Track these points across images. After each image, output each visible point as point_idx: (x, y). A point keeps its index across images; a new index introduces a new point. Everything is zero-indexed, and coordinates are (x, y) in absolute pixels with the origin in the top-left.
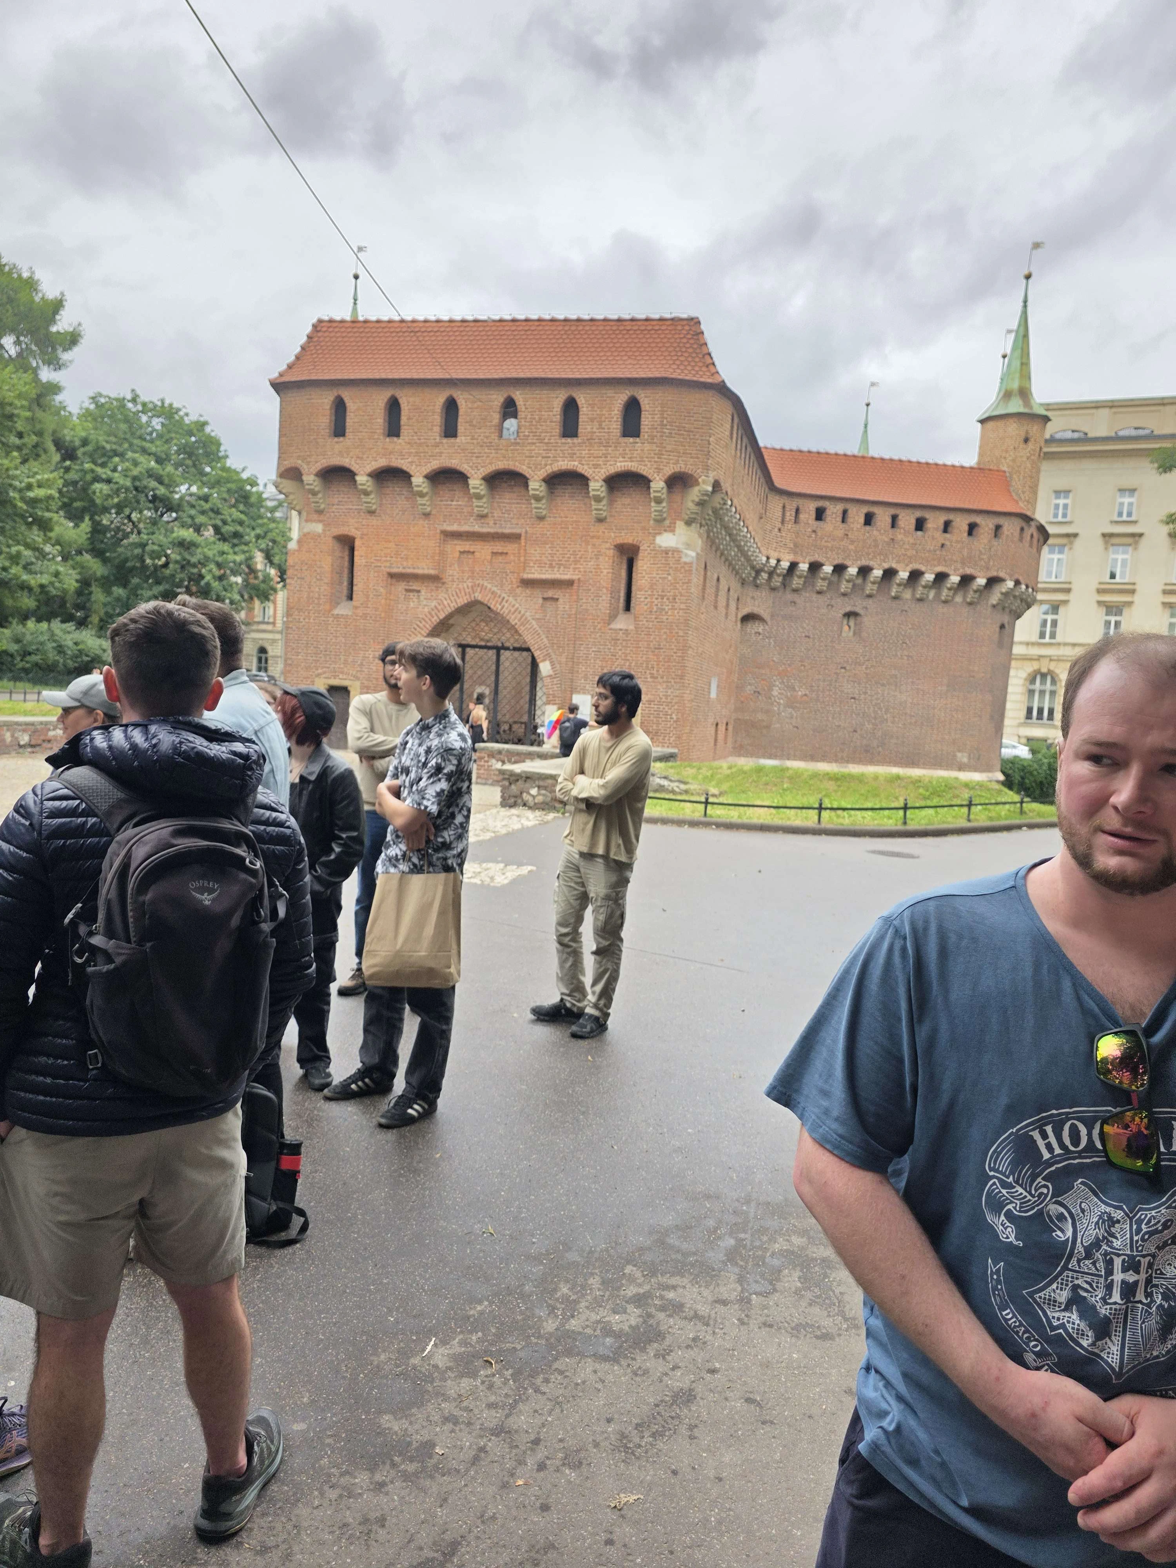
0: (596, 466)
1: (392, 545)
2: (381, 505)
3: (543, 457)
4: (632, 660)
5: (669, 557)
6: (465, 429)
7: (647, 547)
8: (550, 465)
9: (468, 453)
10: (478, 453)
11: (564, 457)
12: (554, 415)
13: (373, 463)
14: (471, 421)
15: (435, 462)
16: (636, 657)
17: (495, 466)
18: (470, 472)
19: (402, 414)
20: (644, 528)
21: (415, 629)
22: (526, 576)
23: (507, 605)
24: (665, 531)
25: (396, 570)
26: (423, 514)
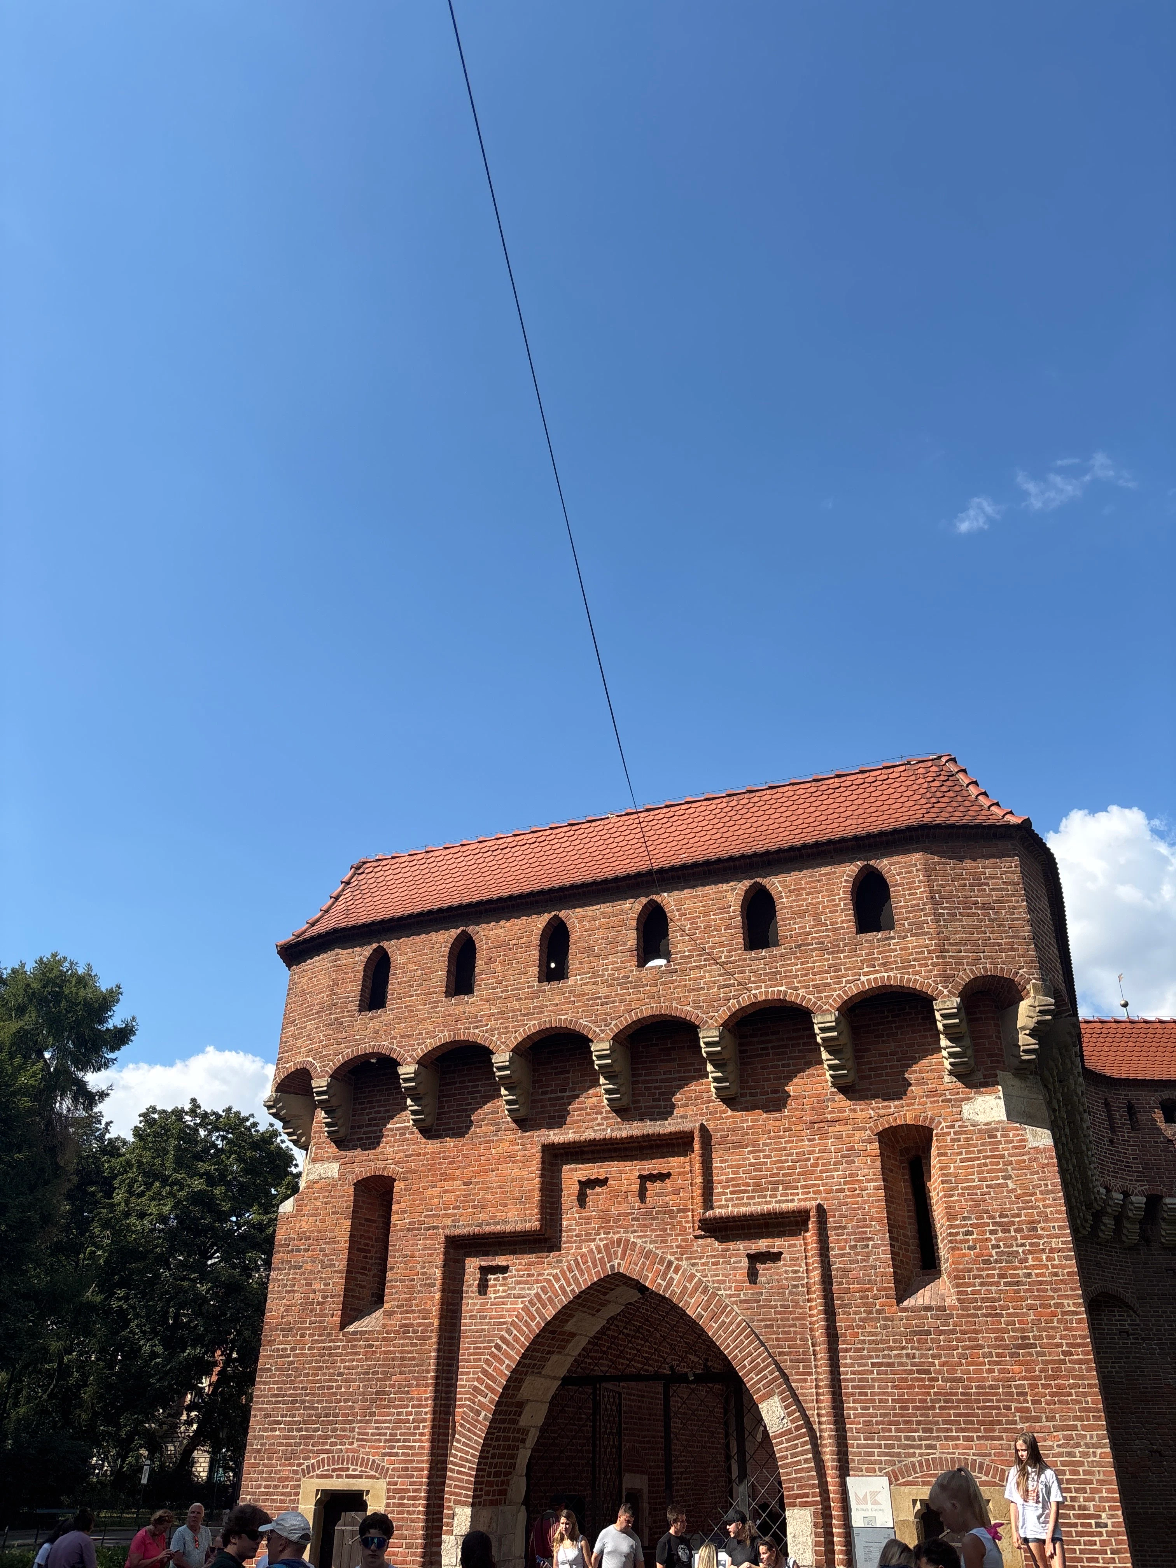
0: (820, 988)
1: (458, 1184)
2: (440, 1115)
3: (719, 987)
4: (970, 1379)
5: (1000, 1142)
6: (580, 963)
7: (947, 1127)
8: (734, 997)
9: (588, 1000)
10: (606, 997)
11: (760, 981)
12: (731, 918)
13: (428, 1041)
14: (591, 948)
15: (532, 1023)
16: (975, 1372)
17: (636, 1014)
18: (593, 1030)
19: (478, 958)
20: (932, 1093)
21: (497, 1346)
22: (710, 1213)
23: (677, 1278)
24: (978, 1092)
25: (462, 1231)
26: (513, 1120)
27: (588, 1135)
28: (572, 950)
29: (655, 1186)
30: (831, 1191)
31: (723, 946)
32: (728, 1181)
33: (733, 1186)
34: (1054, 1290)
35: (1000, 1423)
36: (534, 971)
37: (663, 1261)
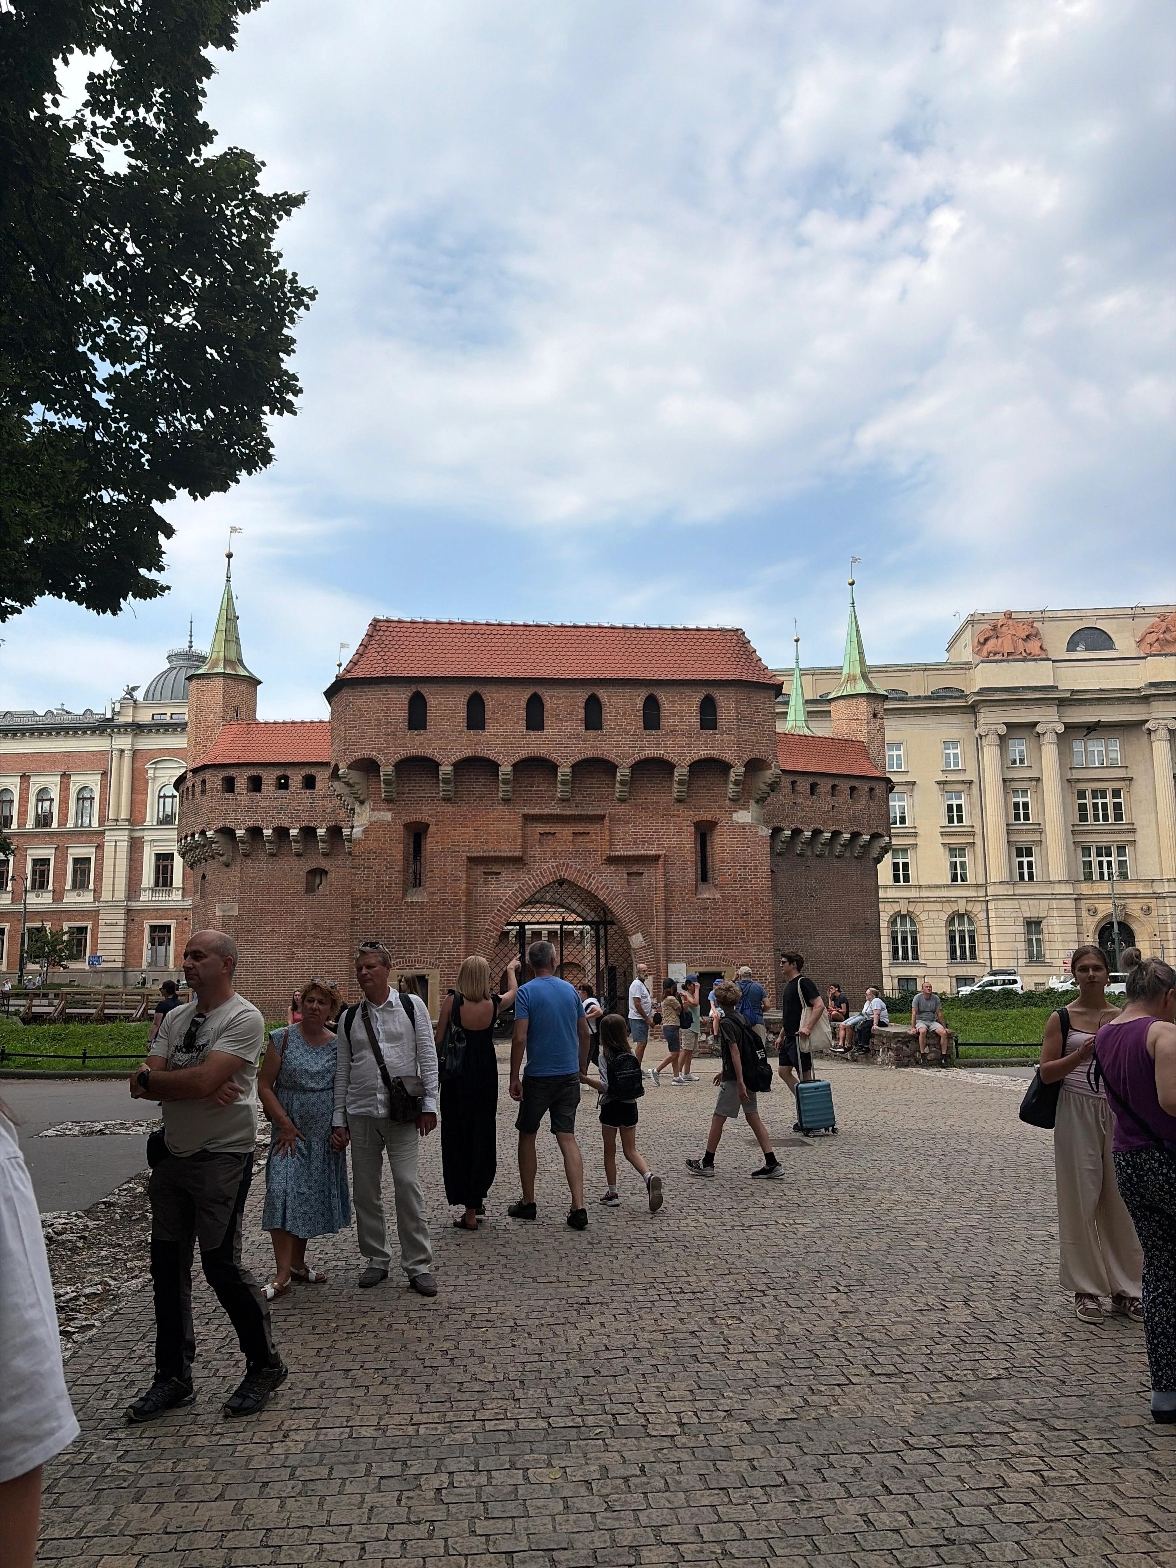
0: (681, 754)
1: (470, 830)
2: (456, 793)
3: (630, 747)
4: (723, 927)
5: (748, 832)
6: (552, 723)
7: (726, 823)
8: (637, 753)
9: (556, 744)
10: (566, 744)
11: (651, 747)
12: (637, 711)
13: (458, 753)
14: (557, 715)
15: (523, 752)
16: (725, 924)
17: (584, 755)
18: (560, 761)
19: (486, 709)
20: (720, 807)
21: (498, 910)
22: (612, 854)
23: (594, 882)
24: (740, 809)
25: (476, 854)
26: (503, 800)
27: (547, 811)
28: (546, 714)
29: (581, 838)
30: (670, 847)
31: (633, 726)
32: (620, 839)
33: (623, 842)
35: (733, 943)
36: (523, 722)
37: (586, 874)
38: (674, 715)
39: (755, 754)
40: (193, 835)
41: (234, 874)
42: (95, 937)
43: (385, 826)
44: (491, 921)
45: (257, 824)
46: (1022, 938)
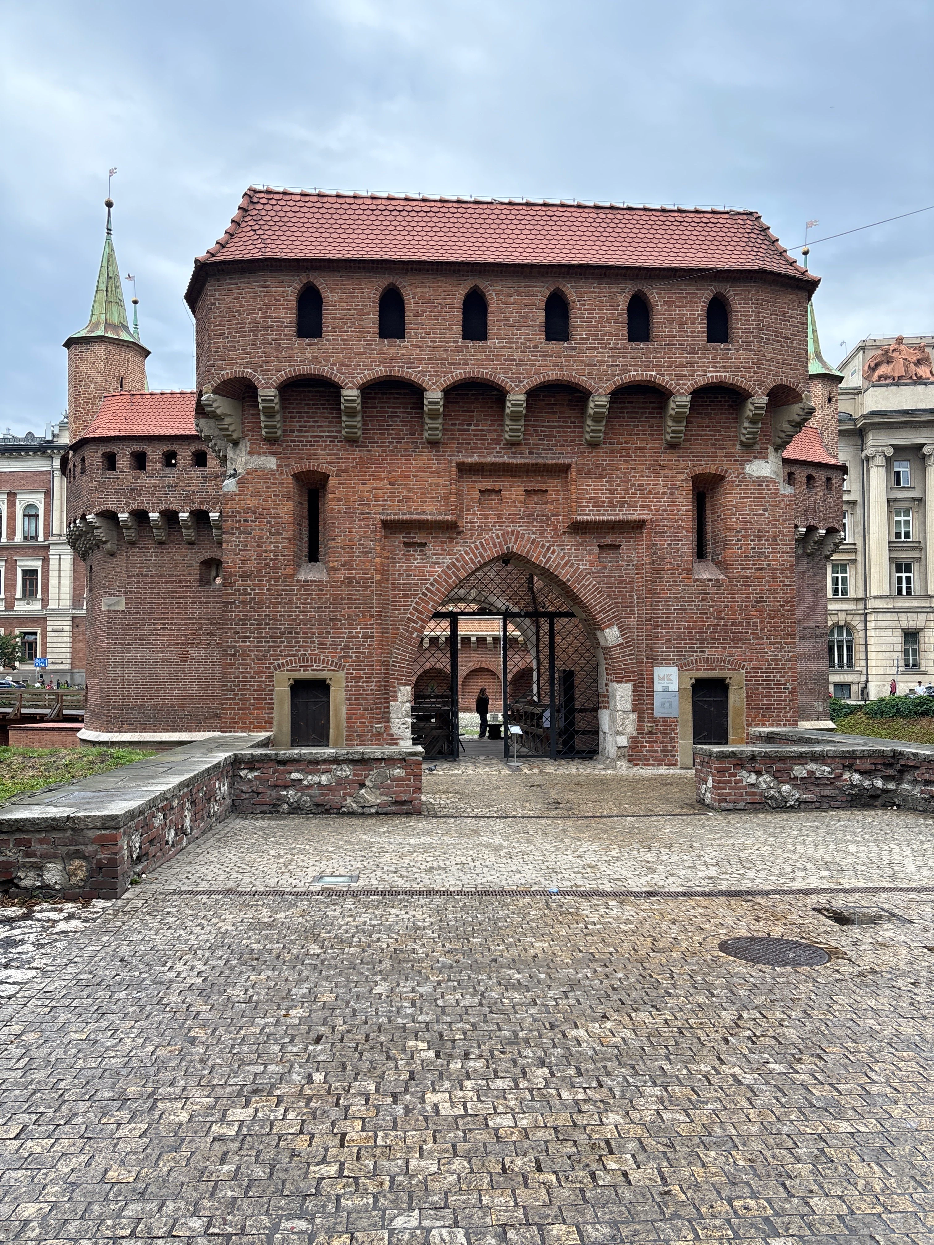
0: (679, 377)
1: (385, 484)
2: (365, 431)
3: (608, 366)
4: (728, 618)
5: (764, 489)
6: (498, 330)
7: (735, 477)
8: (619, 375)
9: (505, 360)
10: (519, 360)
11: (638, 366)
12: (619, 314)
13: (366, 372)
14: (507, 319)
15: (458, 371)
16: (732, 614)
17: (544, 376)
18: (509, 384)
19: (406, 309)
20: (728, 455)
21: (424, 594)
22: (579, 518)
23: (553, 557)
24: (755, 457)
25: (392, 517)
26: (430, 442)
27: (489, 459)
28: (490, 318)
29: (535, 499)
30: (658, 510)
31: (613, 335)
32: (591, 498)
33: (594, 502)
34: (781, 573)
35: (742, 640)
36: (458, 329)
37: (543, 546)
38: (671, 321)
39: (781, 379)
40: (75, 522)
41: (120, 563)
42: (44, 642)
43: (268, 475)
44: (415, 609)
45: (141, 507)
46: (899, 648)
